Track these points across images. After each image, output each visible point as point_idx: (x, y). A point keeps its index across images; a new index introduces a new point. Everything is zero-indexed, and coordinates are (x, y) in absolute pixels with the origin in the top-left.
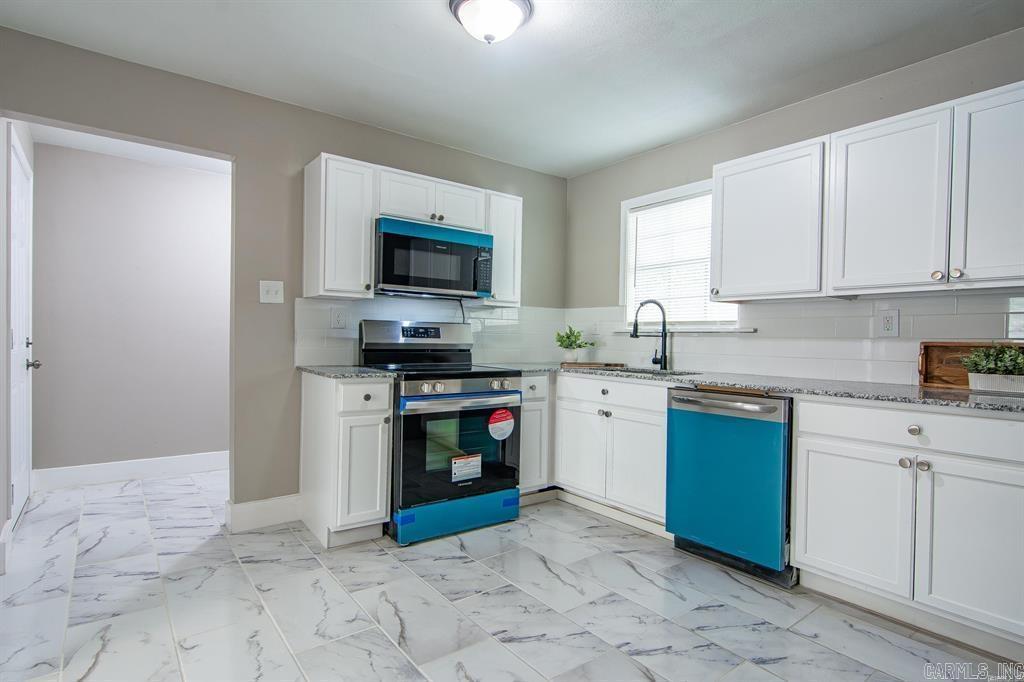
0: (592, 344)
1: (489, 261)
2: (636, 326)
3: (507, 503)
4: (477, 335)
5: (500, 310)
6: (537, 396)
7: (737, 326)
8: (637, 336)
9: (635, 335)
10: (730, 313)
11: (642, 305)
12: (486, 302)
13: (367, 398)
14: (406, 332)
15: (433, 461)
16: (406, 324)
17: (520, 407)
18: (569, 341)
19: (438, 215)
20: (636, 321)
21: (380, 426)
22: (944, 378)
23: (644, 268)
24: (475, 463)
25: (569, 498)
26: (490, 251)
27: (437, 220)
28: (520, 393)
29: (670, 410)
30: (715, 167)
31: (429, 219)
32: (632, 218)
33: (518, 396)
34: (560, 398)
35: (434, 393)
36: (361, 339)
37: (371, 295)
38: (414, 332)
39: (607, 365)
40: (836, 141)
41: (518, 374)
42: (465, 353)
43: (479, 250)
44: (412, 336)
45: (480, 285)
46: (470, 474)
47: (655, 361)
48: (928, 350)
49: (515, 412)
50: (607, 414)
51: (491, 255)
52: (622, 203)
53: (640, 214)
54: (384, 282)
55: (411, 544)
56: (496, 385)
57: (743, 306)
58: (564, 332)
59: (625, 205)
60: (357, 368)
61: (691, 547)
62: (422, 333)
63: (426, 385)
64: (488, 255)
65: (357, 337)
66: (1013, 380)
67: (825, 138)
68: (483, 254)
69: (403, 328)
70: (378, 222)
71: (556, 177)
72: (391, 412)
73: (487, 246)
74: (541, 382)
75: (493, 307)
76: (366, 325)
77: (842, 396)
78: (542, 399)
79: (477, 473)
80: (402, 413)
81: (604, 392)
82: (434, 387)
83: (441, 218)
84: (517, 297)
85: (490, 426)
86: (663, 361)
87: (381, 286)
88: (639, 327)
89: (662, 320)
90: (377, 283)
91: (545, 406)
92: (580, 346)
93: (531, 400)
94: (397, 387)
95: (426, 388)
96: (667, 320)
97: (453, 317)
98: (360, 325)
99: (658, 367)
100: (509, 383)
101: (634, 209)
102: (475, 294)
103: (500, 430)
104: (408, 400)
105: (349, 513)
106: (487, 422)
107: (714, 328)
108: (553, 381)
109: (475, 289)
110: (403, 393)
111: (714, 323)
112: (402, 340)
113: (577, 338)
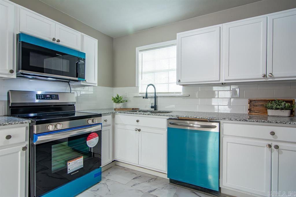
0: (126, 101)
1: (84, 64)
2: (147, 94)
3: (96, 175)
4: (77, 98)
5: (87, 87)
6: (108, 124)
7: (182, 94)
8: (147, 98)
9: (147, 97)
10: (179, 89)
11: (148, 86)
12: (82, 83)
13: (9, 137)
14: (38, 97)
15: (56, 165)
16: (39, 93)
17: (101, 130)
18: (117, 100)
19: (57, 39)
20: (147, 92)
21: (20, 153)
22: (255, 111)
23: (145, 73)
24: (80, 161)
25: (121, 165)
26: (84, 60)
27: (56, 41)
28: (101, 124)
29: (168, 128)
30: (177, 34)
31: (51, 40)
32: (140, 54)
33: (100, 126)
34: (117, 124)
35: (56, 129)
36: (9, 101)
37: (14, 76)
38: (44, 97)
39: (133, 109)
40: (225, 26)
41: (100, 115)
42: (72, 106)
43: (79, 59)
44: (42, 99)
45: (79, 75)
46: (77, 168)
47: (152, 107)
48: (250, 102)
49: (99, 133)
50: (139, 130)
51: (85, 62)
52: (136, 48)
53: (143, 53)
54: (22, 69)
56: (90, 122)
57: (184, 87)
58: (115, 96)
59: (137, 49)
60: (7, 117)
61: (177, 182)
62: (48, 97)
63: (51, 126)
64: (83, 62)
65: (7, 99)
66: (283, 112)
67: (221, 25)
68: (81, 61)
69: (37, 95)
70: (19, 36)
71: (108, 36)
72: (27, 143)
73: (83, 57)
74: (109, 118)
75: (84, 86)
76: (12, 93)
77: (242, 121)
78: (109, 125)
79: (81, 166)
80: (35, 143)
81: (138, 121)
82: (56, 126)
83: (58, 41)
84: (96, 82)
85: (87, 142)
86: (155, 107)
87: (21, 71)
88: (148, 94)
89: (154, 92)
90: (18, 69)
91: (110, 128)
92: (122, 102)
93: (105, 126)
94: (31, 128)
95: (51, 127)
96: (156, 92)
97: (65, 90)
98: (8, 93)
99: (153, 109)
100: (96, 120)
101: (141, 51)
102: (77, 79)
103: (92, 143)
104: (39, 136)
106: (86, 140)
107: (172, 95)
108: (114, 117)
109: (77, 77)
110: (35, 132)
111: (173, 93)
112: (37, 101)
113: (121, 99)
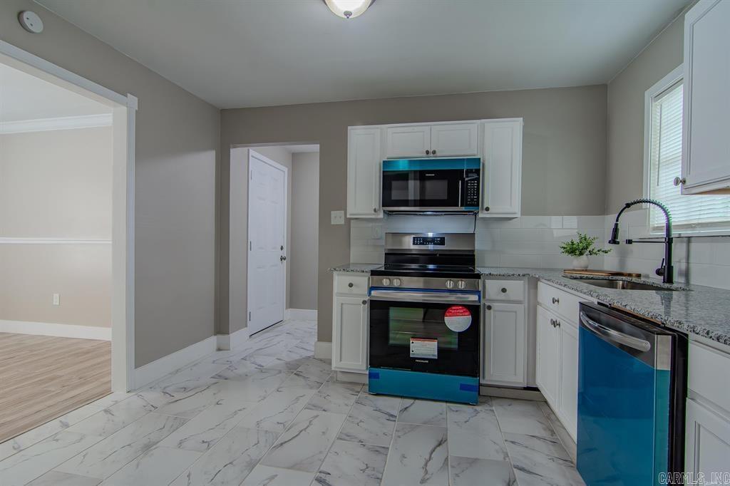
1: (476, 180)
6: (511, 299)
13: (351, 285)
14: (416, 241)
15: (395, 337)
17: (479, 306)
19: (431, 151)
21: (362, 306)
24: (431, 346)
26: (477, 171)
27: (432, 155)
31: (425, 155)
34: (539, 303)
38: (423, 241)
44: (421, 244)
45: (467, 201)
46: (426, 355)
47: (658, 272)
49: (473, 310)
51: (478, 175)
52: (646, 93)
54: (383, 206)
55: (377, 395)
56: (451, 284)
59: (648, 94)
62: (429, 241)
64: (476, 175)
68: (470, 175)
73: (474, 168)
74: (516, 285)
78: (517, 303)
79: (432, 353)
81: (554, 301)
83: (434, 152)
85: (446, 318)
86: (667, 273)
89: (665, 224)
91: (521, 310)
92: (591, 253)
93: (504, 302)
95: (385, 282)
96: (672, 224)
99: (662, 279)
100: (465, 284)
101: (658, 96)
102: (463, 209)
105: (341, 361)
106: (444, 315)
108: (533, 287)
109: (462, 205)
112: (413, 247)
